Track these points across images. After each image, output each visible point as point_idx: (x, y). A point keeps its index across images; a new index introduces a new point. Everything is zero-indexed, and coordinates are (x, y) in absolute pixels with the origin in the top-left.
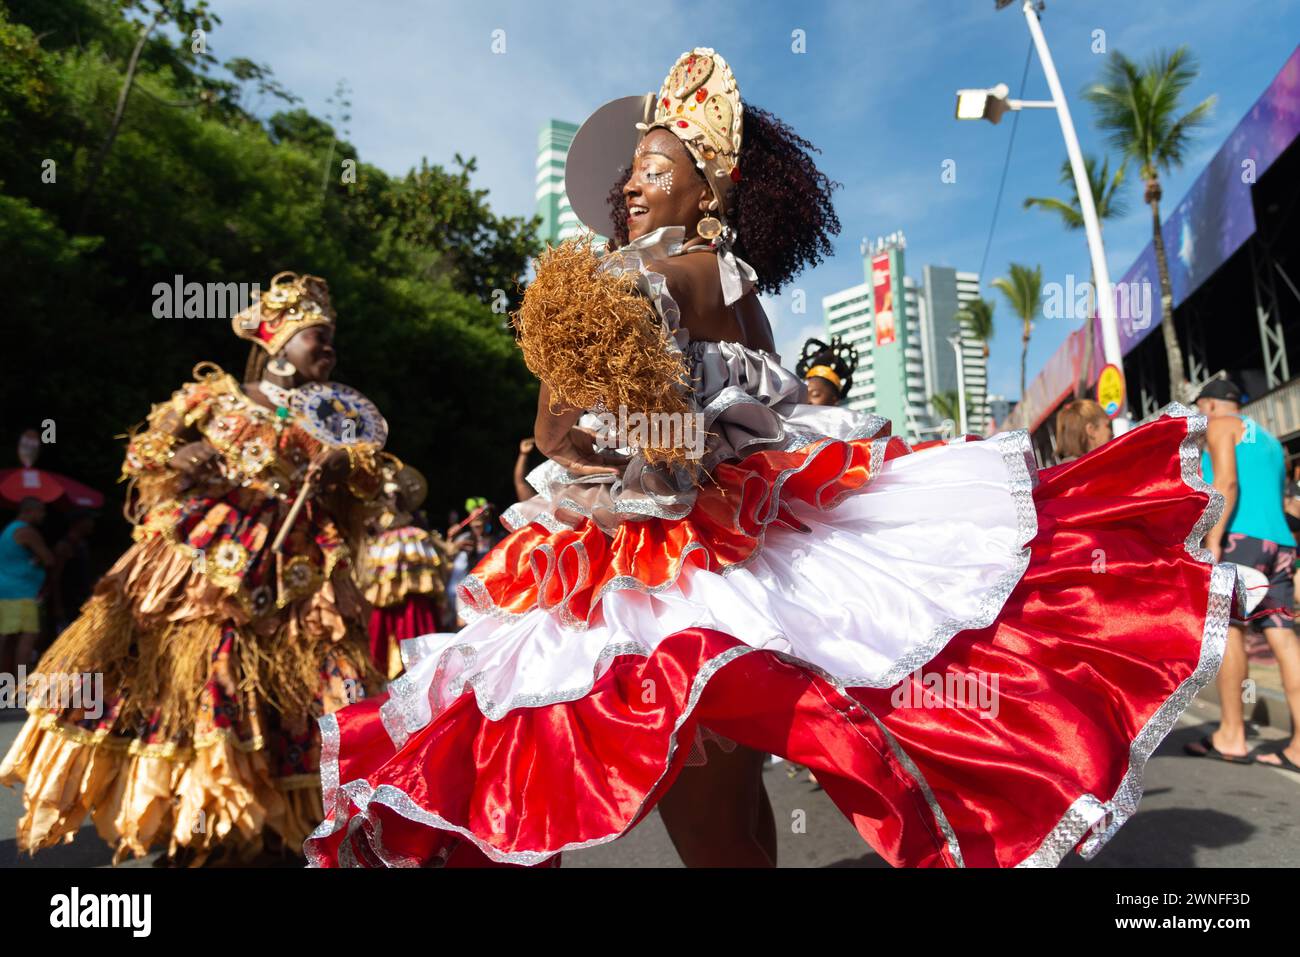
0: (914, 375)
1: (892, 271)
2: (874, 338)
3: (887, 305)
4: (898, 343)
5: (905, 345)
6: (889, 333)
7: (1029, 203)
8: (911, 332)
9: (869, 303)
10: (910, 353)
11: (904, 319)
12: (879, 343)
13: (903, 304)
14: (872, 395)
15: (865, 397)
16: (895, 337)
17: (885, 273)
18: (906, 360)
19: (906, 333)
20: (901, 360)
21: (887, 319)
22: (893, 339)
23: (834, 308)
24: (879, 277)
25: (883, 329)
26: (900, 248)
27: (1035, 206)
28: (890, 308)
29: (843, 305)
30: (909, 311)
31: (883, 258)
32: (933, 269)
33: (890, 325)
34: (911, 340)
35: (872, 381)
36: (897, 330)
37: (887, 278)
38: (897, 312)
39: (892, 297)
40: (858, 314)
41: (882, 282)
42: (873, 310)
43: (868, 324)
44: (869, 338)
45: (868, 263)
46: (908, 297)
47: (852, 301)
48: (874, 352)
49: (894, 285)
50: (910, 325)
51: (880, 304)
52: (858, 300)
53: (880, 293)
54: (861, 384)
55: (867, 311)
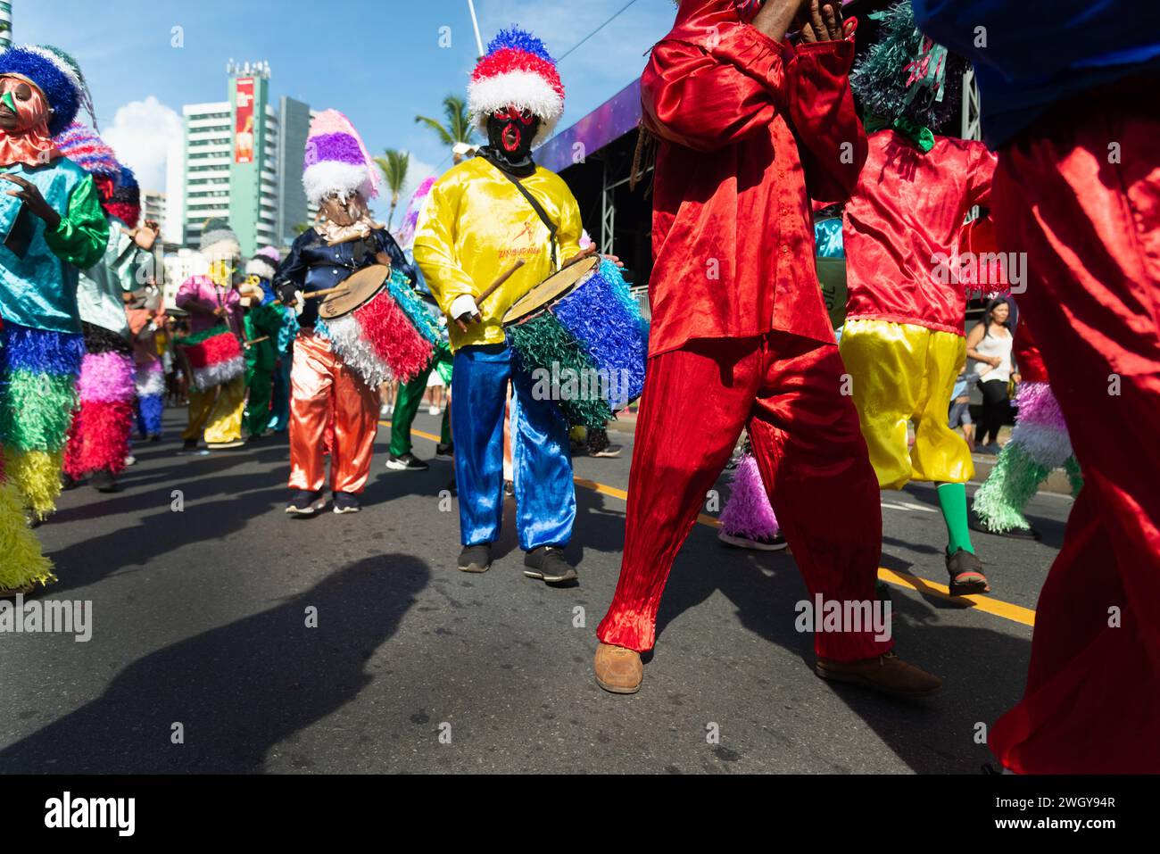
0: (267, 195)
1: (256, 97)
2: (233, 155)
3: (248, 126)
4: (255, 163)
5: (262, 167)
6: (248, 153)
7: (418, 119)
8: (268, 157)
9: (231, 121)
10: (265, 175)
11: (263, 143)
12: (237, 160)
13: (263, 130)
14: (226, 206)
15: (219, 206)
16: (254, 158)
17: (250, 97)
18: (261, 181)
19: (263, 156)
20: (257, 180)
21: (246, 140)
22: (250, 159)
23: (194, 117)
24: (243, 99)
25: (243, 148)
26: (265, 77)
27: (422, 123)
28: (250, 131)
29: (204, 116)
30: (268, 137)
31: (250, 82)
32: (289, 100)
33: (250, 146)
34: (267, 163)
35: (227, 193)
36: (256, 152)
37: (250, 102)
38: (257, 135)
39: (253, 121)
40: (217, 128)
41: (245, 104)
42: (233, 128)
43: (227, 141)
44: (227, 154)
45: (233, 83)
46: (268, 124)
47: (213, 115)
48: (231, 167)
49: (256, 110)
50: (268, 150)
51: (241, 125)
52: (220, 115)
53: (242, 115)
54: (216, 194)
55: (228, 127)
